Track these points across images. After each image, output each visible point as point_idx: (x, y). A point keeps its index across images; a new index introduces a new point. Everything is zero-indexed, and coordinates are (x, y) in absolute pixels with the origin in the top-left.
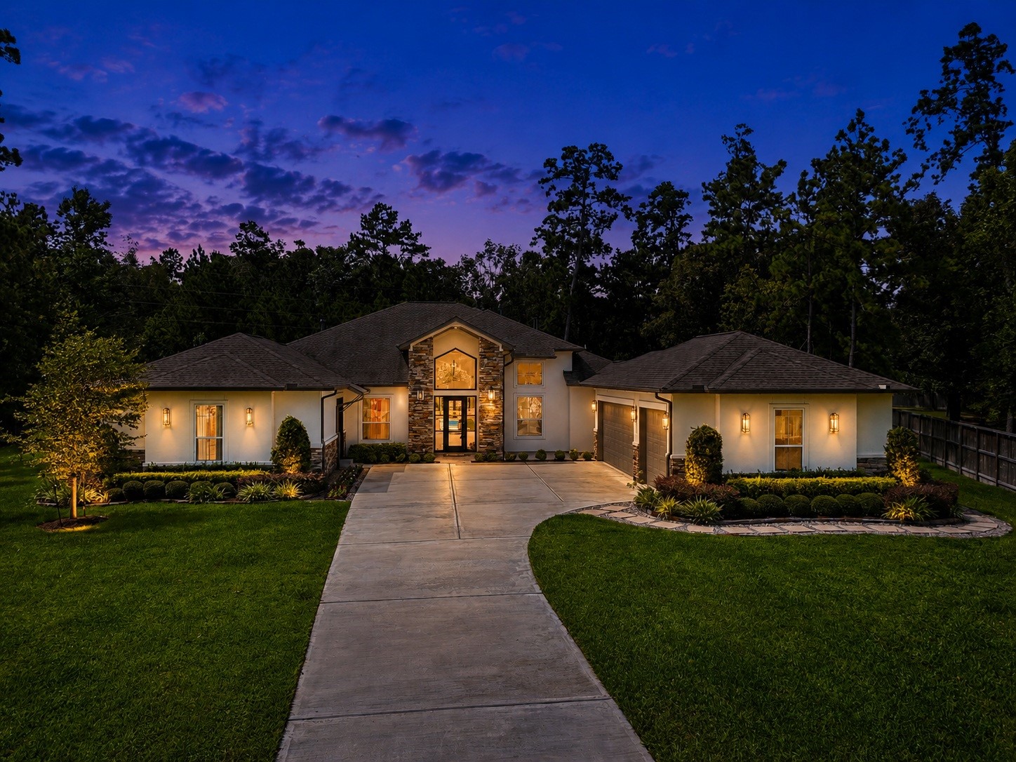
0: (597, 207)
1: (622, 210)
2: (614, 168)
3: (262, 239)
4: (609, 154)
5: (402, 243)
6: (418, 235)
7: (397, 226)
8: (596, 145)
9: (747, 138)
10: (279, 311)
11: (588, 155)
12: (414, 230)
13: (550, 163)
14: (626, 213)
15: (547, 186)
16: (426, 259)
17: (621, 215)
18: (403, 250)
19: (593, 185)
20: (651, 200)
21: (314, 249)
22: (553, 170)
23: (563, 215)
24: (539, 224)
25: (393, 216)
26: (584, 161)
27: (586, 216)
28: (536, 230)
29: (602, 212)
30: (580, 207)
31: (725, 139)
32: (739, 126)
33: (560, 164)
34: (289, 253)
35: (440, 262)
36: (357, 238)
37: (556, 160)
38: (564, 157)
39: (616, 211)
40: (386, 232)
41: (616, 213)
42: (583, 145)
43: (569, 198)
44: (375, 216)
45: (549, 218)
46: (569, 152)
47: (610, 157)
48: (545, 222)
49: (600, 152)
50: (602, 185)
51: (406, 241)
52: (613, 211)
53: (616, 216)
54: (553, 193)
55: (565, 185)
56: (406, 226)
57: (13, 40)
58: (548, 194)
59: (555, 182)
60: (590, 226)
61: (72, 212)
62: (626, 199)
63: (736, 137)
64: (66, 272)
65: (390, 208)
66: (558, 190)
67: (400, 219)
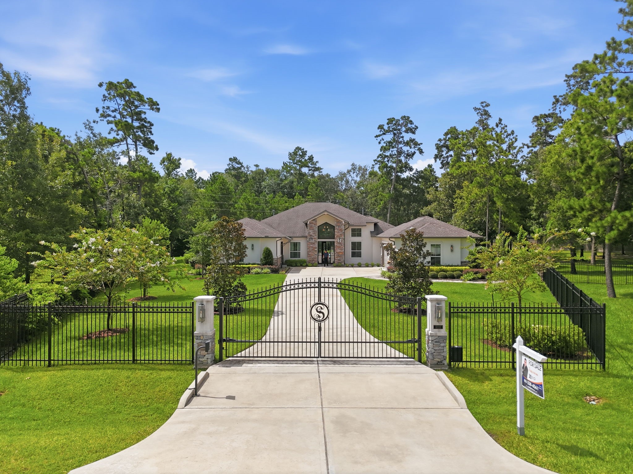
0: (405, 149)
1: (418, 150)
2: (413, 128)
3: (239, 166)
4: (411, 121)
5: (309, 167)
6: (317, 162)
7: (307, 158)
8: (405, 117)
9: (486, 109)
10: (250, 204)
11: (401, 122)
12: (315, 160)
13: (381, 127)
14: (420, 151)
15: (379, 138)
16: (320, 174)
17: (417, 152)
18: (310, 170)
19: (403, 137)
20: (445, 137)
21: (264, 169)
22: (383, 130)
23: (388, 153)
24: (376, 158)
25: (304, 153)
26: (399, 125)
27: (400, 153)
28: (375, 161)
29: (407, 151)
30: (396, 149)
31: (476, 109)
32: (482, 103)
33: (386, 127)
34: (252, 171)
35: (328, 175)
36: (287, 164)
37: (384, 125)
38: (388, 124)
39: (414, 150)
40: (300, 161)
41: (414, 152)
42: (398, 117)
43: (390, 145)
44: (295, 153)
45: (380, 155)
46: (390, 121)
47: (411, 122)
48: (378, 157)
49: (407, 120)
50: (407, 137)
51: (310, 166)
52: (413, 150)
53: (415, 153)
54: (382, 142)
55: (389, 137)
56: (311, 158)
57: (158, 105)
58: (380, 143)
59: (384, 137)
60: (402, 158)
61: (166, 163)
62: (419, 145)
63: (481, 108)
64: (166, 190)
65: (303, 149)
66: (385, 141)
67: (308, 154)
